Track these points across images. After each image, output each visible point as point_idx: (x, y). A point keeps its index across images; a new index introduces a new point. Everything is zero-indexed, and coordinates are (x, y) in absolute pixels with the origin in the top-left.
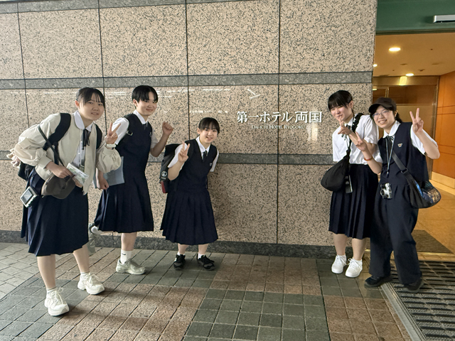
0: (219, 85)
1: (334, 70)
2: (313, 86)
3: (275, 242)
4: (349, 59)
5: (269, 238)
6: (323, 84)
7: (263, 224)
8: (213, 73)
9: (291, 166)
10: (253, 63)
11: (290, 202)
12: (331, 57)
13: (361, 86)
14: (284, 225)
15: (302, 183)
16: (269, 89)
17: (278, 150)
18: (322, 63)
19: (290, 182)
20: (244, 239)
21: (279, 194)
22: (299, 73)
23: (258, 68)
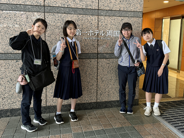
0: (64, 13)
1: (125, 10)
2: (115, 17)
3: (96, 101)
4: (132, 5)
5: (92, 99)
6: (120, 17)
7: (90, 92)
8: (60, 5)
9: (104, 59)
10: (84, 2)
11: (103, 79)
12: (124, 3)
13: (137, 18)
14: (101, 91)
15: (110, 68)
16: (93, 18)
17: (98, 51)
18: (120, 5)
19: (104, 68)
20: (79, 102)
21: (98, 75)
22: (109, 10)
23: (87, 5)
